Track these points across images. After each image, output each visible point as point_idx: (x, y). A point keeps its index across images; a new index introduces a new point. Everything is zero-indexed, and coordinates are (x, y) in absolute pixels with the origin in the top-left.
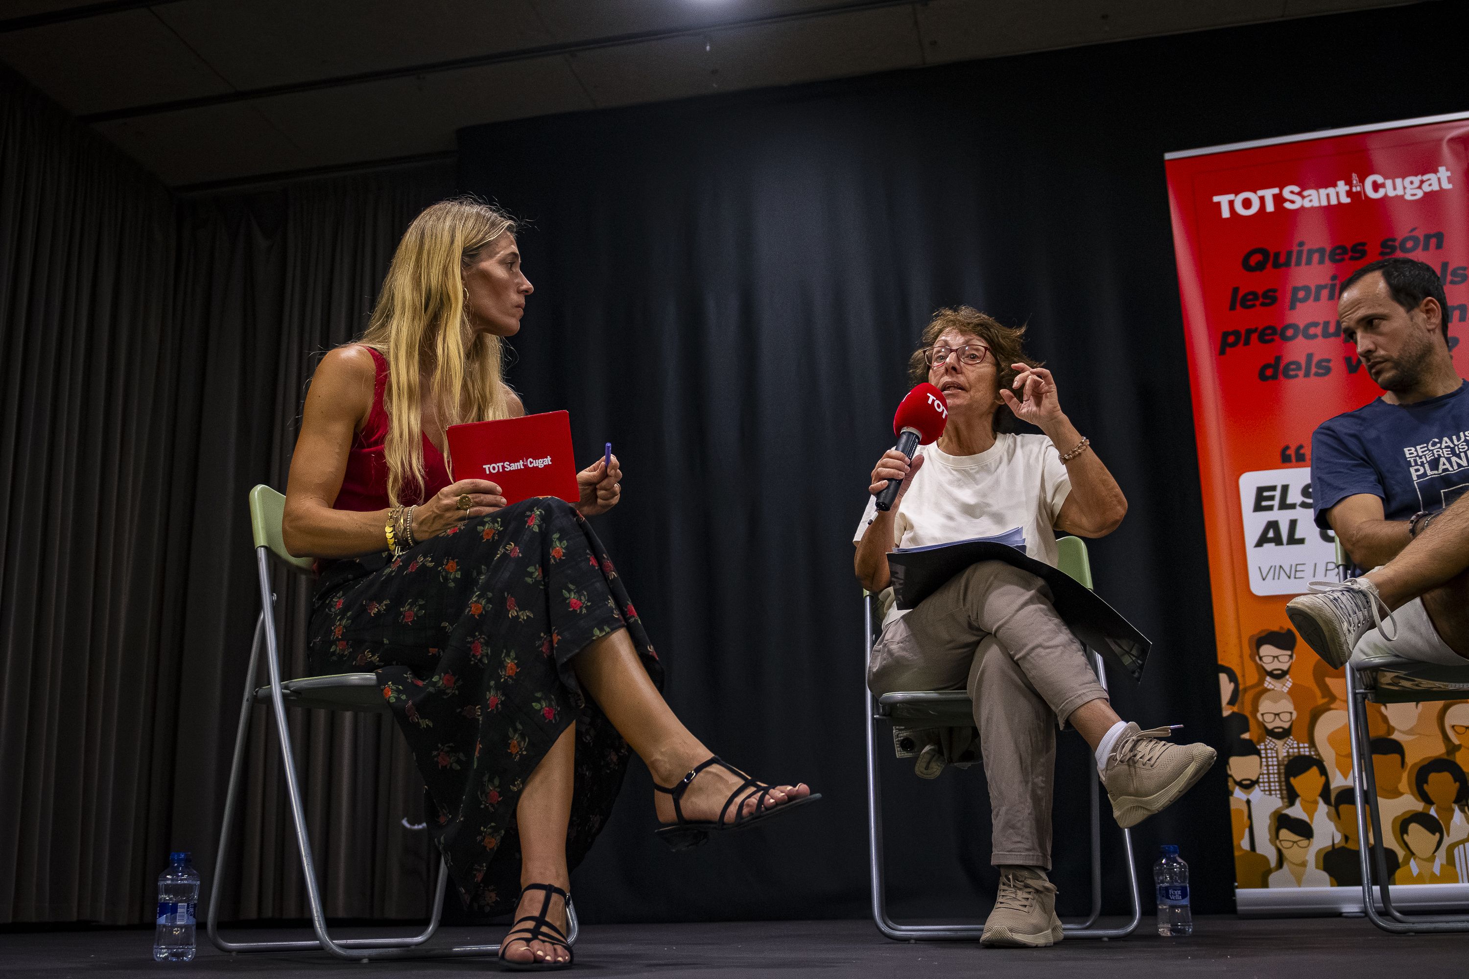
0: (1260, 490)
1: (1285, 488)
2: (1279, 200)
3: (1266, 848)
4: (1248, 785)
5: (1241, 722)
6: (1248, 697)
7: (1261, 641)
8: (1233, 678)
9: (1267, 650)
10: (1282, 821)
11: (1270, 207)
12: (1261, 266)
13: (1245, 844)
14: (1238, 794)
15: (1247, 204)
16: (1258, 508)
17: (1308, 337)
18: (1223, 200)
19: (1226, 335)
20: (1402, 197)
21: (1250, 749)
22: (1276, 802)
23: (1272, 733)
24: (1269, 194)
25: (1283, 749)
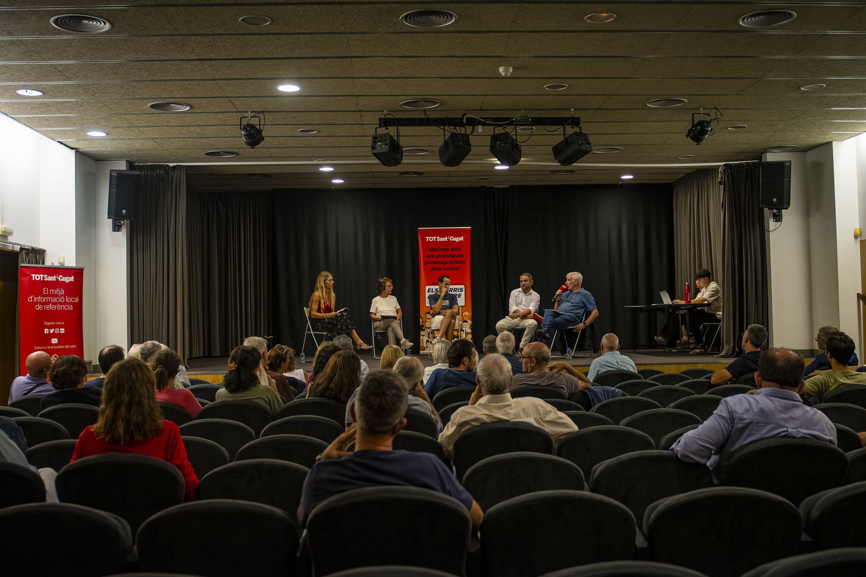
0: (429, 289)
1: (433, 289)
2: (436, 239)
3: (425, 345)
4: (423, 336)
5: (423, 326)
6: (424, 322)
7: (427, 313)
8: (422, 319)
9: (428, 315)
10: (428, 341)
11: (435, 240)
12: (432, 251)
13: (422, 345)
14: (422, 337)
15: (431, 239)
16: (428, 292)
17: (438, 264)
18: (427, 238)
19: (426, 262)
20: (455, 241)
21: (424, 330)
22: (427, 338)
23: (427, 328)
24: (435, 237)
25: (428, 330)
